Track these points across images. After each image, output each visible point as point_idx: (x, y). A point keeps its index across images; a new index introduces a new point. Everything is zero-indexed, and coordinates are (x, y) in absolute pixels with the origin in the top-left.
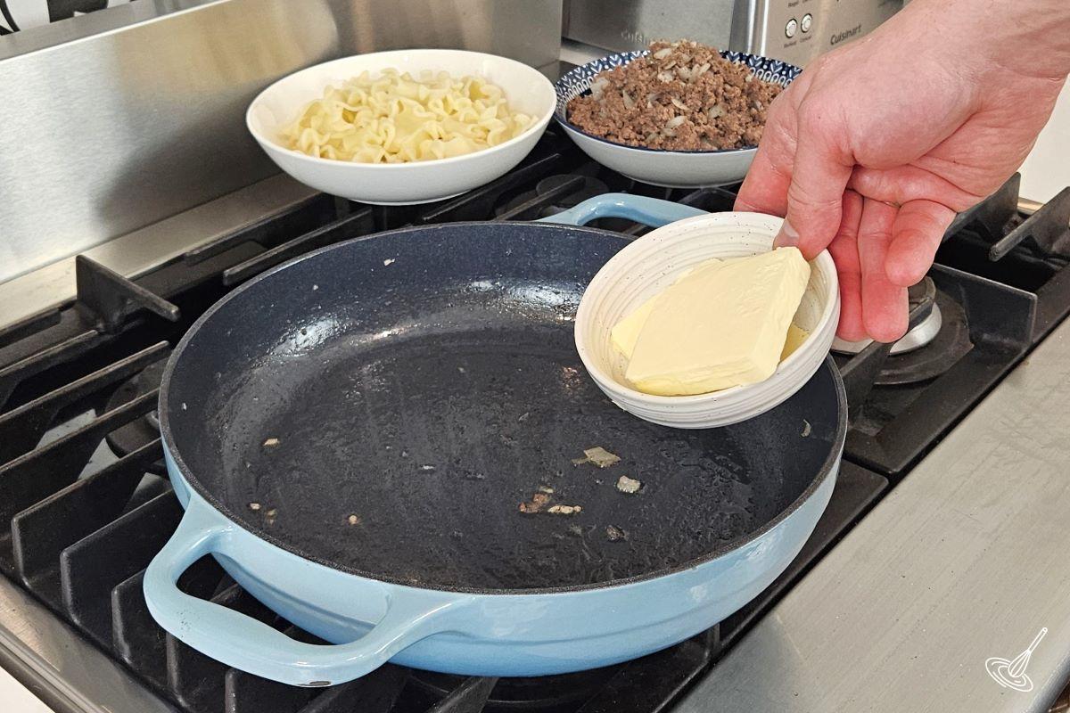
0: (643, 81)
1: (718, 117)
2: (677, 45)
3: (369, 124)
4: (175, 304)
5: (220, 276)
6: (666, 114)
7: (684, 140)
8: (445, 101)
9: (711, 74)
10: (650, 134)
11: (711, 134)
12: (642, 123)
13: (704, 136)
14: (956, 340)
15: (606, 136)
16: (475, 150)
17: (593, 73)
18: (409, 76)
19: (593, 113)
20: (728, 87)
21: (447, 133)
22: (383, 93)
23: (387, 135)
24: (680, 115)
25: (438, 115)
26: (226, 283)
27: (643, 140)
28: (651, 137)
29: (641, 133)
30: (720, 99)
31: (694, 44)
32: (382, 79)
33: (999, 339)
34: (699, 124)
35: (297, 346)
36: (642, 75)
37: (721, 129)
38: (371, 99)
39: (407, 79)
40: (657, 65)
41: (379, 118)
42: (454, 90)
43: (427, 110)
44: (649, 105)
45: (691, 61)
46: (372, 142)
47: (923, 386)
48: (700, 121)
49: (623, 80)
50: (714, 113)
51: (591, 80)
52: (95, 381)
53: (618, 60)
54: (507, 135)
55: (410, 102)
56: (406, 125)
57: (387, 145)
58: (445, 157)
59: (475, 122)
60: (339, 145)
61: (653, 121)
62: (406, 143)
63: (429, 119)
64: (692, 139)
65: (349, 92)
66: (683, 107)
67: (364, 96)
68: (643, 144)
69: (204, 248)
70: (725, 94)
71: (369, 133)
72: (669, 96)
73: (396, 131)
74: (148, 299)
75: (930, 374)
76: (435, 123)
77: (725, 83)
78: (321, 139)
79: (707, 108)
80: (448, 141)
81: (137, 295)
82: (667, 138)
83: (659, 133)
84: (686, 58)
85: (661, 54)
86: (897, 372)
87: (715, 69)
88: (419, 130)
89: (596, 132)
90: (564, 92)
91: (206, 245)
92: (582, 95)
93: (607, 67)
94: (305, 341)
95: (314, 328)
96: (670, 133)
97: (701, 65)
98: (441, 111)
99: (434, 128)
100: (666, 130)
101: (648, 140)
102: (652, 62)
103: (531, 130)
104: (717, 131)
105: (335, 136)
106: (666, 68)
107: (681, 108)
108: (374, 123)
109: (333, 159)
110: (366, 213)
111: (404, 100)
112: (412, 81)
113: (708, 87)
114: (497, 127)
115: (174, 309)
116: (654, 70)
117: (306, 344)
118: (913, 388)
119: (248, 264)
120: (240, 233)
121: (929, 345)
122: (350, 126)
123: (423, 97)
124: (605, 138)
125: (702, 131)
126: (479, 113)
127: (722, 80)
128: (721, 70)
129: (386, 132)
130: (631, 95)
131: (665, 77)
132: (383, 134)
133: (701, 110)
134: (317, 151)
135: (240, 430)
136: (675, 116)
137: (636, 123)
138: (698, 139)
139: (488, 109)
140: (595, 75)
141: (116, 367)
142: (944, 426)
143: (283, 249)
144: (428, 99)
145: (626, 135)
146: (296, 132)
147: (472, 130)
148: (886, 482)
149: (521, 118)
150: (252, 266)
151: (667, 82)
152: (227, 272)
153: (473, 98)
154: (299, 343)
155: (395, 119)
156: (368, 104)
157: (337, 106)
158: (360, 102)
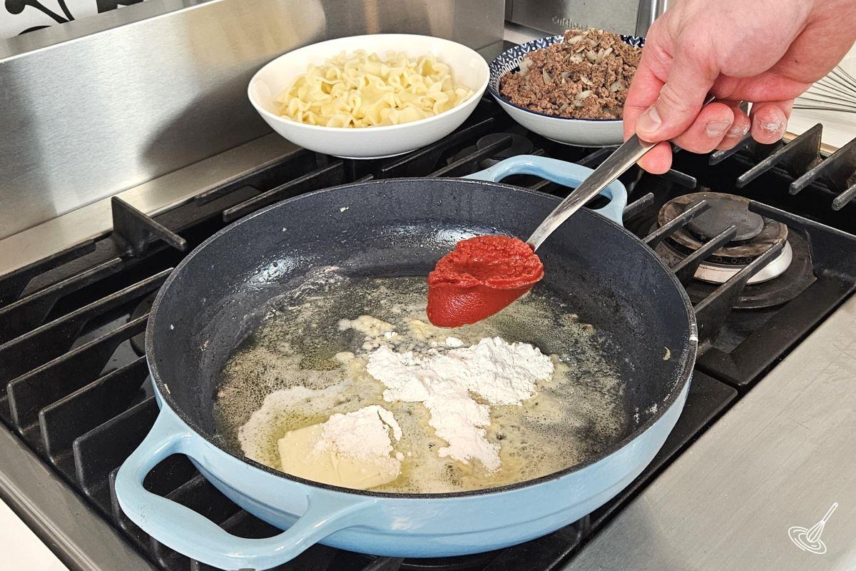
0: (559, 62)
1: (618, 91)
2: (586, 33)
3: (342, 95)
4: (183, 237)
5: (220, 215)
6: (575, 88)
7: (589, 110)
8: (402, 77)
9: (613, 56)
10: (562, 105)
11: (611, 105)
12: (556, 96)
13: (605, 107)
14: (802, 274)
15: (528, 105)
16: (424, 118)
17: (523, 53)
18: (376, 56)
19: (520, 86)
20: (626, 67)
21: (403, 103)
22: (354, 70)
23: (355, 104)
24: (587, 89)
25: (396, 89)
26: (225, 220)
27: (557, 110)
28: (563, 107)
29: (555, 104)
30: (620, 77)
31: (601, 32)
32: (354, 58)
33: (836, 274)
34: (602, 97)
35: (269, 276)
36: (558, 56)
37: (620, 102)
38: (344, 75)
39: (374, 59)
40: (570, 49)
41: (350, 90)
42: (409, 68)
43: (387, 84)
44: (563, 81)
45: (598, 46)
46: (343, 110)
47: (775, 310)
48: (602, 94)
49: (543, 61)
50: (614, 88)
51: (521, 59)
52: (116, 299)
53: (543, 43)
54: (450, 104)
55: (374, 78)
56: (370, 96)
57: (354, 113)
58: (398, 124)
59: (424, 94)
60: (318, 113)
61: (565, 94)
62: (369, 111)
63: (388, 91)
64: (595, 109)
65: (328, 68)
66: (590, 83)
67: (338, 72)
68: (557, 112)
69: (210, 192)
70: (624, 73)
71: (341, 103)
72: (578, 74)
73: (362, 101)
74: (163, 233)
75: (780, 301)
76: (392, 94)
77: (624, 63)
78: (304, 106)
79: (609, 84)
80: (402, 109)
81: (155, 229)
82: (576, 108)
83: (570, 104)
84: (593, 43)
85: (573, 40)
86: (753, 299)
87: (617, 52)
88: (380, 101)
89: (520, 102)
90: (498, 68)
91: (212, 189)
92: (513, 72)
93: (534, 48)
94: (275, 272)
95: (284, 261)
96: (579, 104)
97: (605, 49)
98: (398, 85)
99: (392, 99)
100: (575, 102)
101: (561, 110)
102: (566, 47)
103: (468, 101)
104: (616, 102)
105: (315, 104)
106: (578, 51)
107: (588, 84)
108: (346, 94)
109: (312, 124)
110: (339, 164)
111: (370, 77)
112: (378, 61)
113: (610, 68)
114: (442, 99)
115: (182, 242)
116: (568, 53)
117: (277, 274)
118: (767, 312)
119: (243, 205)
120: (239, 180)
121: (781, 276)
122: (327, 96)
123: (384, 73)
124: (527, 108)
125: (604, 103)
126: (428, 86)
127: (622, 62)
128: (622, 53)
129: (354, 101)
130: (550, 72)
131: (577, 59)
132: (352, 103)
133: (604, 86)
134: (300, 116)
135: (220, 343)
136: (583, 91)
137: (552, 95)
138: (601, 109)
139: (436, 83)
140: (524, 55)
141: (132, 289)
142: (786, 347)
143: (270, 194)
144: (388, 75)
145: (543, 105)
146: (286, 101)
147: (422, 101)
148: (736, 393)
149: (460, 91)
150: (246, 207)
151: (577, 62)
152: (226, 212)
153: (424, 75)
154: (271, 273)
155: (362, 92)
156: (342, 79)
157: (318, 80)
158: (336, 77)
